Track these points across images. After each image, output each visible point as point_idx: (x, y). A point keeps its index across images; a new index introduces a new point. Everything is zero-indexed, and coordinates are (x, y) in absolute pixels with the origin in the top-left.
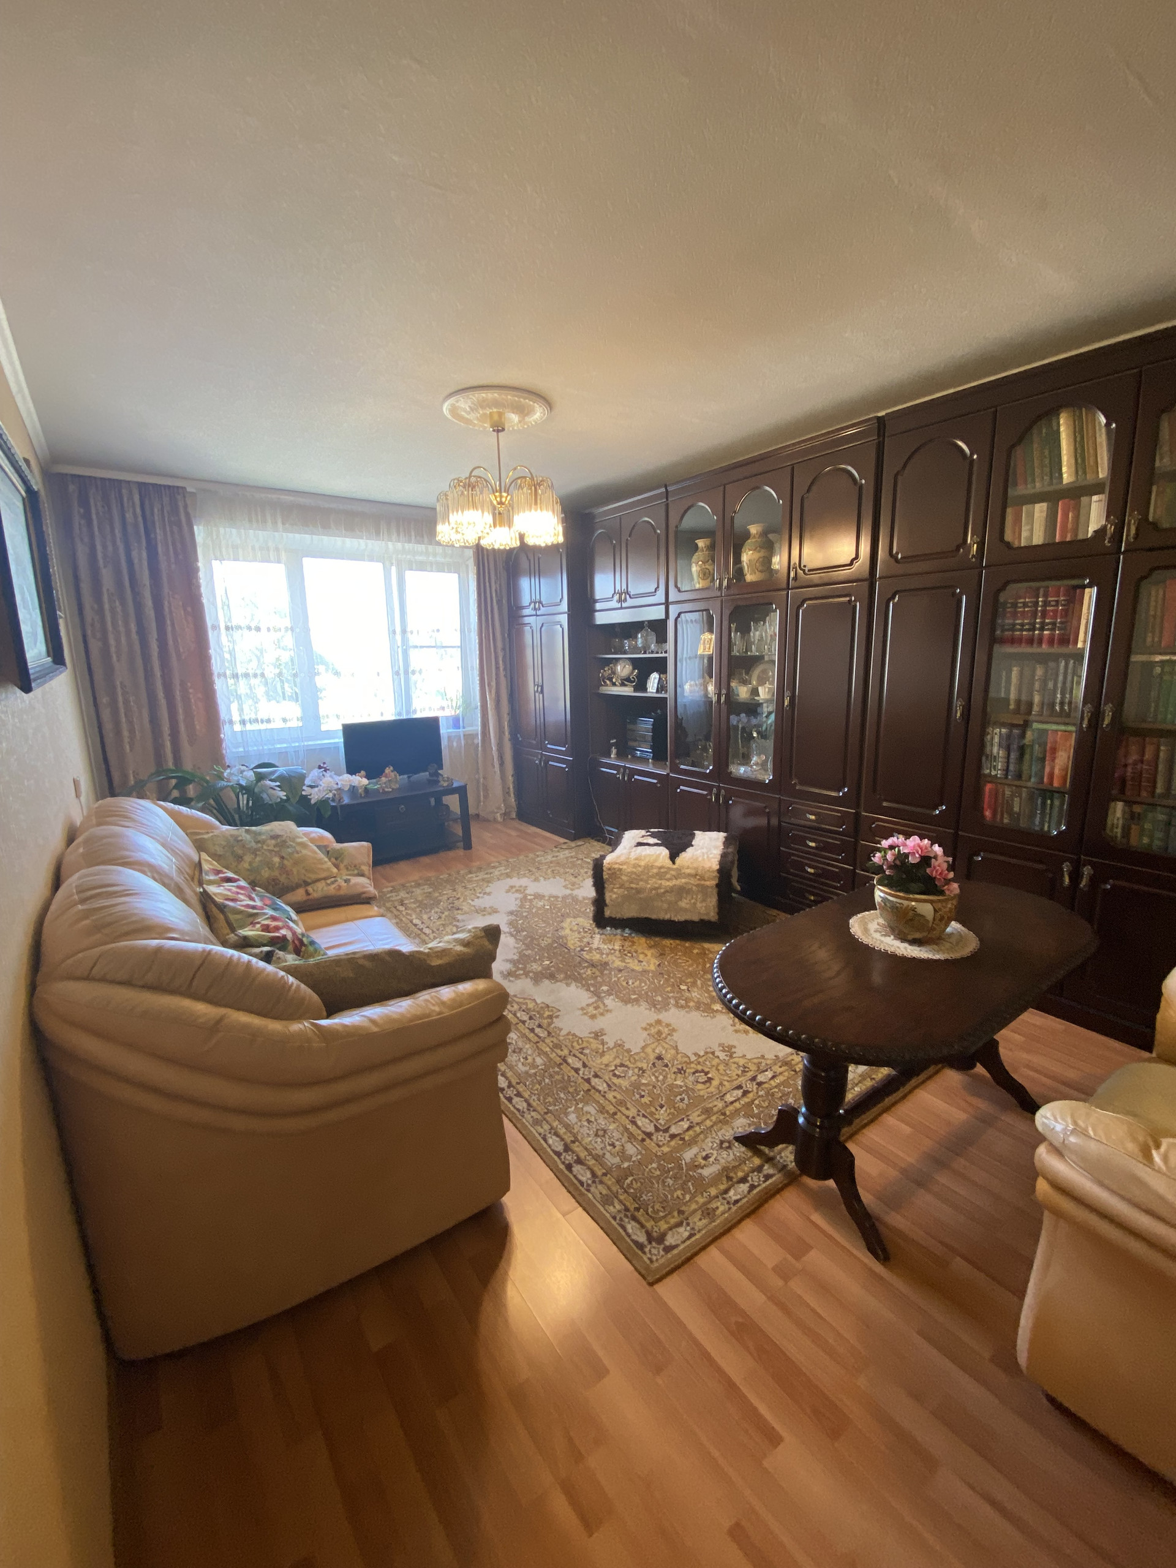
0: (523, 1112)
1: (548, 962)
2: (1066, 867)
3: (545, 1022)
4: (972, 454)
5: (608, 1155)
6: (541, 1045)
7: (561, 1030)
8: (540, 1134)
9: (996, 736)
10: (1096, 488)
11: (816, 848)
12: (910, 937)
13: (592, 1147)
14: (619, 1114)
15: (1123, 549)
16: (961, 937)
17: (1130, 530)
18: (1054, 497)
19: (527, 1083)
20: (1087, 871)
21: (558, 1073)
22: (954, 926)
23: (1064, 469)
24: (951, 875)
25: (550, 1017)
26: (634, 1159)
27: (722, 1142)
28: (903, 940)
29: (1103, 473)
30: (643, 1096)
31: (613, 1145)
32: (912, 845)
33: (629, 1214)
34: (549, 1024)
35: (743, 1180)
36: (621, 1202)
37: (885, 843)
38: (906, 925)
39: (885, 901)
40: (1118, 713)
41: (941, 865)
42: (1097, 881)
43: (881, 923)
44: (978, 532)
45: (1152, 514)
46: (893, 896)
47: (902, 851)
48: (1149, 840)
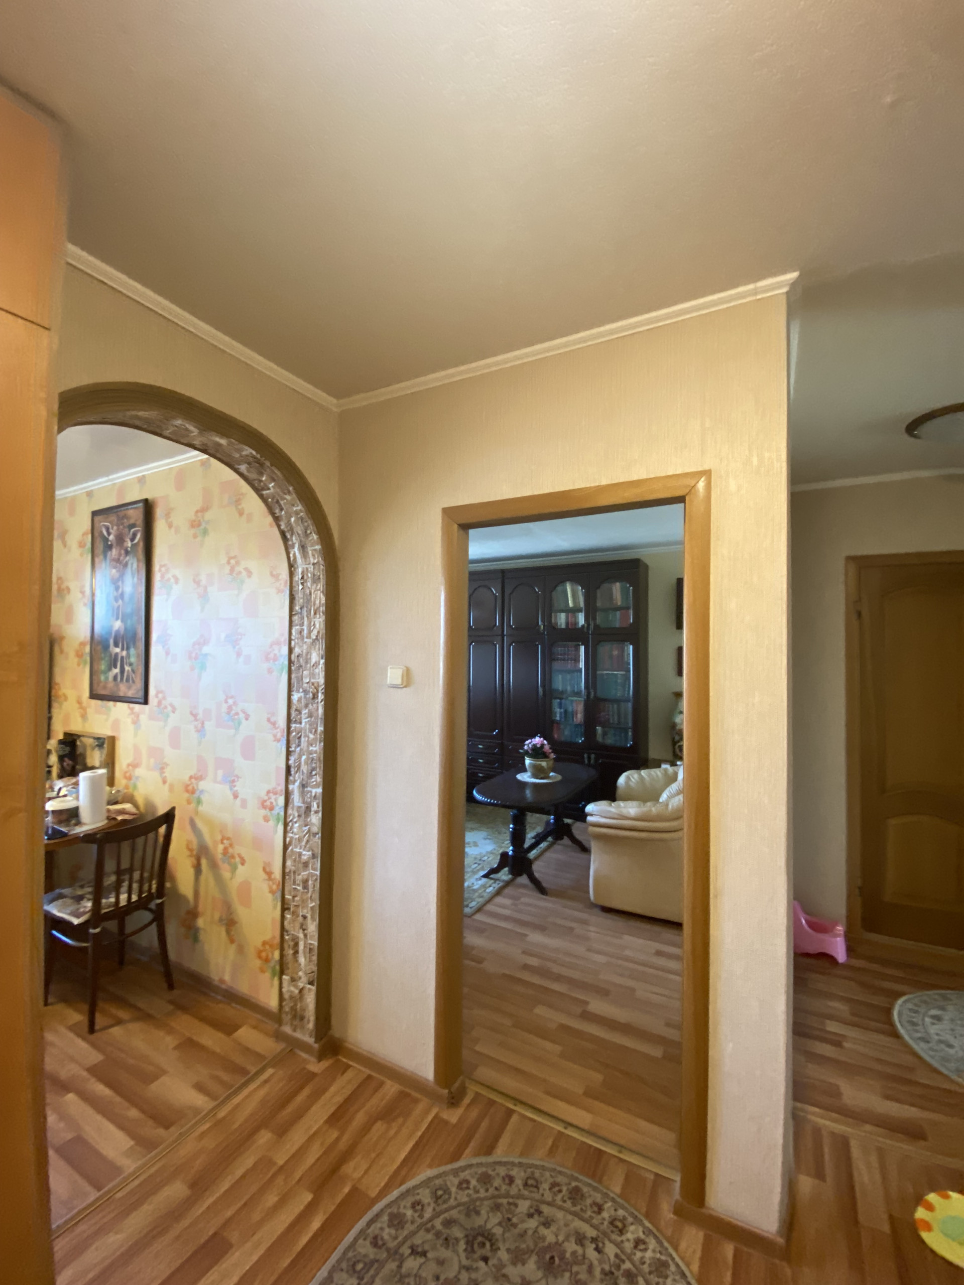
2: (586, 756)
4: (539, 591)
9: (556, 702)
10: (580, 610)
11: (483, 763)
12: (540, 777)
15: (590, 633)
16: (555, 777)
17: (592, 627)
18: (568, 611)
20: (593, 756)
22: (552, 774)
23: (570, 602)
24: (551, 750)
28: (537, 779)
29: (582, 604)
32: (537, 740)
37: (527, 742)
38: (538, 772)
39: (530, 764)
40: (595, 693)
41: (547, 748)
42: (596, 759)
43: (529, 774)
44: (543, 621)
45: (598, 621)
46: (532, 762)
47: (534, 743)
48: (610, 741)
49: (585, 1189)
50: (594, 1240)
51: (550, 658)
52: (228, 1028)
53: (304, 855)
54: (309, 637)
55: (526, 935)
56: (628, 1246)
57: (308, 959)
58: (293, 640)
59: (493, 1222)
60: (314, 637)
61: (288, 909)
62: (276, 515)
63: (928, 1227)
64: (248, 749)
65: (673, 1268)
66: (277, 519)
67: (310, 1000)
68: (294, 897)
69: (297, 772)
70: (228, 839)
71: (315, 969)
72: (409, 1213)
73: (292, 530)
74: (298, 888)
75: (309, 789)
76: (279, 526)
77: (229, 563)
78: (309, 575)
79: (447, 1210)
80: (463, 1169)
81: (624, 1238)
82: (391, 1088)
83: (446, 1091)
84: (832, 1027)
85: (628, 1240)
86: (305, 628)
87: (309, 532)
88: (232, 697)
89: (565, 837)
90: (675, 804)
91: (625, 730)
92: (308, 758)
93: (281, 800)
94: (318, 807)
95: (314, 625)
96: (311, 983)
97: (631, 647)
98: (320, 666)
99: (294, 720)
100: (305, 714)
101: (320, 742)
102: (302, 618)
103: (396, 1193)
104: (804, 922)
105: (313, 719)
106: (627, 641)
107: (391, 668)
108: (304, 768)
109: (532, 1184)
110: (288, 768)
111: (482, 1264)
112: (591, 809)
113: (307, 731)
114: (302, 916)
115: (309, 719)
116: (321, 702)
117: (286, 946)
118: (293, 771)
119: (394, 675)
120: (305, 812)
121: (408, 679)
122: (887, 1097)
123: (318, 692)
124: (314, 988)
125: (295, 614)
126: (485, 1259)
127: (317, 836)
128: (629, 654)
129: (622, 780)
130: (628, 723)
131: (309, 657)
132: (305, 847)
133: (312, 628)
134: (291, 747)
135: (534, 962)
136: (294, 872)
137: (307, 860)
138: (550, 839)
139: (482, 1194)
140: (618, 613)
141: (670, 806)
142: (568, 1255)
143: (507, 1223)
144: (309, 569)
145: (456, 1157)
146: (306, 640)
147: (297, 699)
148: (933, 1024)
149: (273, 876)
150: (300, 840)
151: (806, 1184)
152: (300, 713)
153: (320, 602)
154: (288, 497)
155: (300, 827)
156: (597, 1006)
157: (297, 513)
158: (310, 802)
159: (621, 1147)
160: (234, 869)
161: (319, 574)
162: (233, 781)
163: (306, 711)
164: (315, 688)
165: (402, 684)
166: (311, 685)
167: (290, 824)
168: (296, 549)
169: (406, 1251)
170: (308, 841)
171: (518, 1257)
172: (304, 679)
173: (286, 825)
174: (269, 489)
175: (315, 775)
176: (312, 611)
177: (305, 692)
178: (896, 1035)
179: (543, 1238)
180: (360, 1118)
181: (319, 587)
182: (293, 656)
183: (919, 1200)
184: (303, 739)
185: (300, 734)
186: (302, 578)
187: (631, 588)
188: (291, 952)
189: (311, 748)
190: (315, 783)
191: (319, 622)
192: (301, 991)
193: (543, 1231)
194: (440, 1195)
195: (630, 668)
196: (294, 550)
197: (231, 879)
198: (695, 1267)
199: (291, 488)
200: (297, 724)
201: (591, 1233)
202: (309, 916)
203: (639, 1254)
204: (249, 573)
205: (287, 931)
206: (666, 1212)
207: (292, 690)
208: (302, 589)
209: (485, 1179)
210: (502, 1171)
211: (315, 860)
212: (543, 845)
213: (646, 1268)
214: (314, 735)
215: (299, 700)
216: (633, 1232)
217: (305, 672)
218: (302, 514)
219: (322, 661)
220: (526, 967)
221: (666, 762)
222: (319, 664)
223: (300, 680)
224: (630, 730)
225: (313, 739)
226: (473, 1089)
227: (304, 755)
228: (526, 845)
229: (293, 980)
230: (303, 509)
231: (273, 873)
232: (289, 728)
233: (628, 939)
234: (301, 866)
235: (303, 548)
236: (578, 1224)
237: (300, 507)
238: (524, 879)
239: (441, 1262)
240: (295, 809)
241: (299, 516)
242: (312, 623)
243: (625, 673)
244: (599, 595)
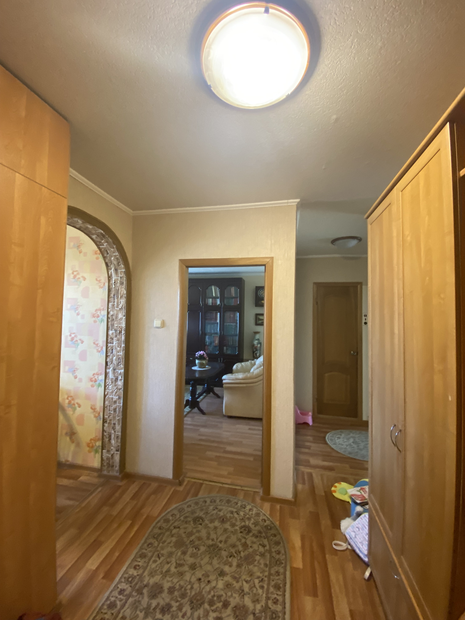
2: (219, 359)
4: (200, 289)
9: (207, 337)
10: (218, 298)
12: (203, 367)
15: (222, 307)
17: (223, 305)
18: (213, 298)
20: (222, 359)
22: (207, 366)
23: (214, 294)
28: (201, 368)
29: (219, 296)
32: (202, 352)
37: (197, 353)
38: (201, 365)
39: (198, 362)
40: (223, 332)
41: (205, 355)
42: (223, 360)
43: (197, 367)
44: (202, 302)
45: (225, 303)
46: (199, 361)
47: (200, 353)
48: (229, 352)
49: (231, 499)
50: (236, 512)
51: (204, 319)
52: (75, 478)
53: (114, 398)
54: (117, 307)
55: (199, 429)
56: (247, 511)
57: (116, 441)
58: (109, 308)
59: (201, 514)
60: (120, 307)
61: (106, 422)
62: (104, 256)
63: (335, 491)
64: (83, 356)
65: (261, 514)
66: (104, 258)
67: (117, 458)
68: (109, 416)
69: (111, 364)
70: (71, 397)
71: (119, 444)
72: (171, 518)
73: (111, 263)
74: (111, 412)
75: (117, 371)
76: (105, 260)
77: (73, 273)
78: (118, 281)
79: (185, 514)
80: (188, 502)
81: (245, 509)
82: (154, 485)
83: (177, 481)
84: (308, 444)
85: (247, 510)
86: (116, 303)
87: (119, 264)
88: (74, 333)
89: (211, 393)
90: (256, 373)
91: (235, 348)
92: (116, 358)
93: (102, 377)
94: (122, 378)
95: (120, 302)
96: (117, 451)
97: (238, 313)
98: (123, 320)
99: (110, 342)
100: (116, 339)
101: (123, 351)
102: (114, 299)
103: (163, 514)
104: (299, 412)
105: (119, 342)
106: (236, 311)
107: (156, 320)
108: (115, 362)
109: (213, 501)
110: (106, 363)
111: (200, 526)
112: (225, 377)
113: (117, 347)
114: (113, 424)
115: (117, 342)
116: (123, 334)
117: (105, 437)
118: (109, 364)
119: (157, 323)
120: (115, 380)
121: (163, 324)
122: (324, 461)
123: (122, 330)
124: (119, 453)
125: (111, 298)
126: (201, 524)
127: (121, 390)
128: (238, 316)
129: (235, 367)
130: (236, 345)
131: (118, 315)
132: (115, 395)
133: (119, 304)
134: (108, 354)
135: (203, 438)
136: (109, 406)
137: (116, 400)
138: (205, 394)
139: (196, 507)
140: (233, 300)
141: (254, 373)
142: (228, 517)
143: (207, 513)
144: (118, 279)
145: (184, 499)
146: (116, 308)
147: (111, 333)
148: (337, 439)
149: (96, 410)
150: (112, 392)
151: (300, 487)
152: (113, 339)
153: (123, 293)
154: (112, 250)
155: (112, 387)
156: (229, 448)
157: (115, 256)
158: (118, 376)
159: (241, 486)
160: (74, 410)
161: (123, 281)
162: (75, 371)
163: (116, 338)
164: (121, 329)
165: (161, 327)
166: (118, 327)
167: (107, 386)
168: (112, 270)
169: (172, 528)
170: (116, 392)
171: (212, 521)
172: (115, 325)
173: (105, 386)
174: (104, 245)
175: (120, 365)
176: (119, 297)
177: (116, 331)
178: (326, 443)
179: (219, 514)
180: (144, 496)
181: (123, 287)
182: (109, 316)
183: (332, 486)
184: (114, 350)
185: (113, 348)
186: (115, 282)
187: (239, 289)
188: (107, 440)
189: (118, 354)
190: (120, 368)
191: (123, 302)
192: (112, 455)
193: (219, 513)
194: (181, 511)
195: (237, 322)
196: (111, 271)
197: (73, 414)
198: (268, 513)
199: (114, 246)
200: (111, 344)
201: (235, 510)
202: (117, 423)
203: (251, 513)
204: (85, 279)
205: (105, 431)
206: (258, 500)
207: (108, 329)
208: (114, 287)
209: (197, 503)
210: (202, 500)
211: (120, 399)
212: (201, 397)
213: (253, 516)
214: (120, 348)
215: (113, 334)
216: (248, 507)
217: (115, 322)
218: (118, 257)
219: (124, 318)
220: (201, 440)
221: (250, 360)
222: (123, 319)
223: (113, 325)
224: (237, 347)
225: (120, 350)
226: (187, 480)
227: (115, 356)
228: (197, 396)
229: (108, 451)
230: (118, 255)
231: (96, 409)
232: (107, 346)
233: (238, 426)
234: (113, 403)
235: (116, 270)
236: (230, 509)
237: (117, 254)
238: (196, 410)
239: (185, 528)
240: (110, 380)
241: (116, 257)
242: (119, 302)
243: (235, 324)
244: (226, 292)
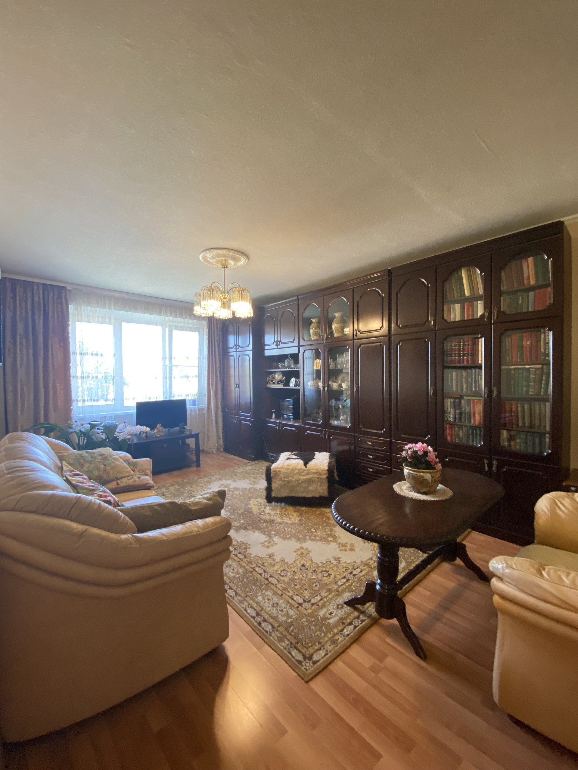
0: (234, 597)
1: (243, 521)
2: (486, 462)
3: (243, 551)
4: (428, 284)
5: (280, 616)
6: (241, 563)
7: (251, 554)
8: (243, 608)
9: (449, 403)
10: (479, 298)
11: (372, 459)
12: (422, 491)
13: (271, 613)
14: (284, 595)
15: (493, 322)
16: (444, 491)
17: (494, 315)
18: (463, 301)
19: (235, 582)
20: (495, 463)
21: (251, 576)
22: (440, 486)
23: (466, 291)
24: (437, 460)
25: (246, 548)
26: (294, 617)
27: (338, 605)
28: (419, 493)
29: (481, 292)
30: (296, 585)
31: (282, 611)
32: (419, 446)
33: (293, 646)
34: (245, 552)
35: (350, 624)
36: (288, 640)
37: (406, 447)
38: (421, 485)
39: (409, 473)
40: (499, 391)
41: (432, 456)
42: (501, 469)
43: (408, 486)
44: (434, 318)
45: (502, 308)
46: (412, 471)
47: (416, 448)
48: (519, 447)
51: (441, 355)
91: (542, 435)
97: (551, 334)
106: (544, 327)
128: (548, 343)
129: (543, 505)
130: (545, 427)
140: (531, 294)
187: (550, 261)
195: (549, 360)
224: (547, 436)
243: (540, 366)
244: (504, 277)
